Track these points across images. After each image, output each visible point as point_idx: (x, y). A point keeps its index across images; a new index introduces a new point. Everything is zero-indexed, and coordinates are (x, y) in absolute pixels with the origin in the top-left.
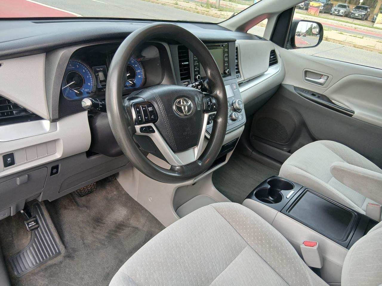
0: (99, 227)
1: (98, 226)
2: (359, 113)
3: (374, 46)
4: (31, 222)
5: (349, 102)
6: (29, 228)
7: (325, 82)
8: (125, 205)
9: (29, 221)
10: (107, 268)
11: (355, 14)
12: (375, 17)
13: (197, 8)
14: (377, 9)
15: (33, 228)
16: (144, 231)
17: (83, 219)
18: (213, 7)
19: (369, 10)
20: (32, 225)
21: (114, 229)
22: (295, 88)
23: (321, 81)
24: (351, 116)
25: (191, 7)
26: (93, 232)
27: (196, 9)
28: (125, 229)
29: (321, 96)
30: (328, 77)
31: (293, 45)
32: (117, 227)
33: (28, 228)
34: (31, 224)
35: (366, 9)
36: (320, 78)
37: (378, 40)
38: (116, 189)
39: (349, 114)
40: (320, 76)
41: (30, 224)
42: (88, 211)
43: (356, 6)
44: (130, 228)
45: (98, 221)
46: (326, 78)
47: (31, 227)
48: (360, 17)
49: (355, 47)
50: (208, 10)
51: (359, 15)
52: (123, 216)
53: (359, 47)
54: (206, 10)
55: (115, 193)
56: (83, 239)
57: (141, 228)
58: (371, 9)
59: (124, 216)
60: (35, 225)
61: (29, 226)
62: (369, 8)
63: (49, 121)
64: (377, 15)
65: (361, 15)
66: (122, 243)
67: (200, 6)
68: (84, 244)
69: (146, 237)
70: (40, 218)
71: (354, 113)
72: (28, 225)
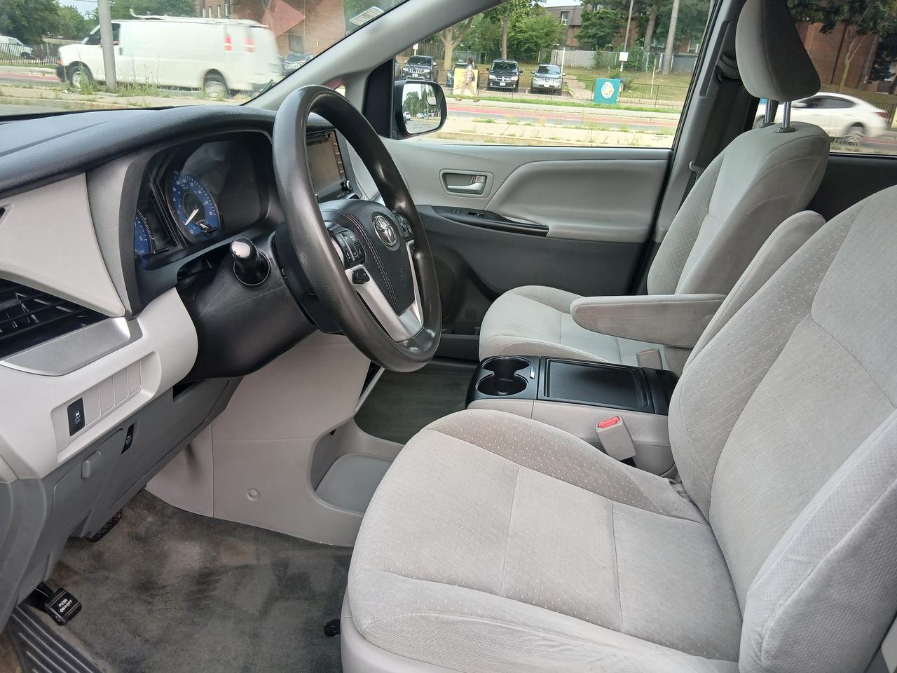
0: (157, 599)
1: (152, 596)
2: (554, 226)
3: (472, 130)
4: (60, 601)
5: (531, 213)
6: (62, 614)
7: (483, 188)
8: (186, 536)
9: (54, 601)
10: (235, 659)
11: (411, 74)
12: (449, 75)
13: (59, 97)
14: (448, 62)
15: (71, 611)
16: (266, 565)
17: (111, 595)
18: (100, 91)
19: (435, 64)
20: (66, 606)
21: (195, 588)
22: (436, 208)
23: (476, 186)
24: (544, 234)
25: (44, 96)
26: (150, 612)
27: (58, 99)
28: (220, 580)
29: (484, 214)
30: (486, 177)
31: (403, 133)
32: (199, 583)
33: (60, 617)
34: (63, 606)
35: (428, 62)
36: (473, 183)
37: (474, 119)
38: (149, 511)
39: (541, 232)
40: (471, 178)
41: (60, 605)
42: (112, 575)
43: (408, 58)
44: (230, 573)
45: (146, 587)
46: (482, 179)
47: (65, 611)
48: (422, 79)
49: (440, 138)
50: (90, 97)
51: (419, 75)
52: (197, 557)
53: (448, 136)
54: (87, 98)
55: (149, 519)
56: (136, 633)
57: (254, 562)
58: (437, 61)
59: (199, 557)
60: (72, 605)
61: (62, 610)
62: (434, 61)
63: (124, 318)
64: (453, 73)
65: (424, 75)
66: (232, 604)
67: (66, 91)
68: (147, 641)
69: (277, 573)
70: (24, 619)
71: (548, 229)
72: (58, 609)
